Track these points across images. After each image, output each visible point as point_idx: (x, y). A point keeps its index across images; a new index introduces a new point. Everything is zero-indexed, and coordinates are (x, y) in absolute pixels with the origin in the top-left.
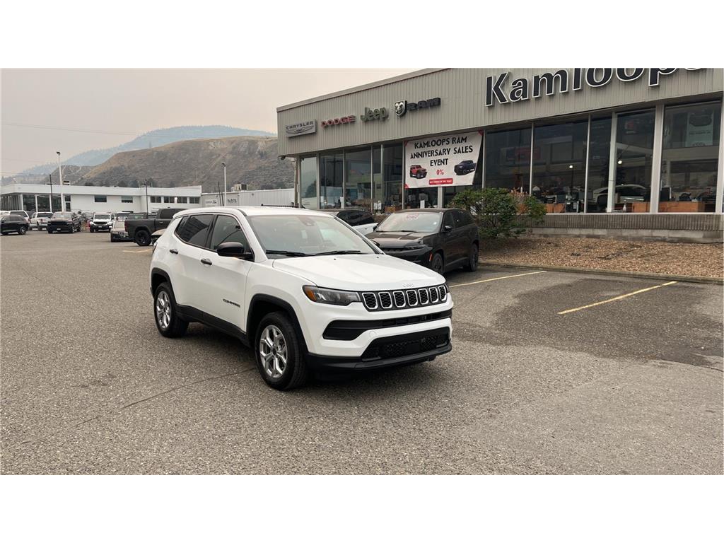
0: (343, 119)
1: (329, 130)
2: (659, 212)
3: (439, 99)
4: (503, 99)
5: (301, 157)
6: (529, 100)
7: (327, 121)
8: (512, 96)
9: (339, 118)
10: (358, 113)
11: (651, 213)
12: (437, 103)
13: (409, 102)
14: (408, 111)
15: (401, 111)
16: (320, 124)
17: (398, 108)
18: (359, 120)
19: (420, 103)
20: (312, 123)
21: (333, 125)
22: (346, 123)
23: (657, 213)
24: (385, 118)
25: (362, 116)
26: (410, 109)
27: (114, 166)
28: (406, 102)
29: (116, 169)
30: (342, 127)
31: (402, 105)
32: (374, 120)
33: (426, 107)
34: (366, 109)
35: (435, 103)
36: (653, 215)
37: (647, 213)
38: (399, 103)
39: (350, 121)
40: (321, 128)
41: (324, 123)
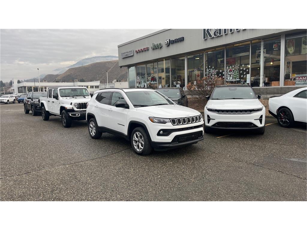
0: (144, 49)
1: (139, 53)
2: (284, 86)
3: (183, 38)
4: (210, 36)
5: (129, 66)
6: (222, 36)
7: (137, 50)
8: (215, 34)
9: (142, 48)
10: (150, 46)
11: (280, 87)
12: (182, 39)
13: (171, 40)
14: (171, 44)
15: (167, 44)
16: (135, 51)
17: (166, 42)
18: (150, 49)
19: (175, 40)
20: (131, 51)
21: (140, 52)
22: (145, 51)
23: (283, 86)
24: (161, 48)
25: (151, 47)
26: (171, 43)
27: (68, 74)
28: (169, 40)
29: (69, 75)
30: (144, 52)
31: (168, 41)
32: (156, 48)
33: (178, 42)
34: (153, 44)
35: (182, 40)
36: (281, 87)
37: (279, 87)
38: (166, 40)
39: (147, 50)
40: (135, 53)
41: (136, 51)
